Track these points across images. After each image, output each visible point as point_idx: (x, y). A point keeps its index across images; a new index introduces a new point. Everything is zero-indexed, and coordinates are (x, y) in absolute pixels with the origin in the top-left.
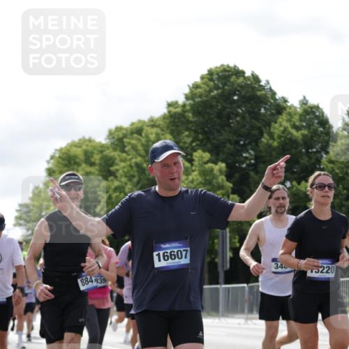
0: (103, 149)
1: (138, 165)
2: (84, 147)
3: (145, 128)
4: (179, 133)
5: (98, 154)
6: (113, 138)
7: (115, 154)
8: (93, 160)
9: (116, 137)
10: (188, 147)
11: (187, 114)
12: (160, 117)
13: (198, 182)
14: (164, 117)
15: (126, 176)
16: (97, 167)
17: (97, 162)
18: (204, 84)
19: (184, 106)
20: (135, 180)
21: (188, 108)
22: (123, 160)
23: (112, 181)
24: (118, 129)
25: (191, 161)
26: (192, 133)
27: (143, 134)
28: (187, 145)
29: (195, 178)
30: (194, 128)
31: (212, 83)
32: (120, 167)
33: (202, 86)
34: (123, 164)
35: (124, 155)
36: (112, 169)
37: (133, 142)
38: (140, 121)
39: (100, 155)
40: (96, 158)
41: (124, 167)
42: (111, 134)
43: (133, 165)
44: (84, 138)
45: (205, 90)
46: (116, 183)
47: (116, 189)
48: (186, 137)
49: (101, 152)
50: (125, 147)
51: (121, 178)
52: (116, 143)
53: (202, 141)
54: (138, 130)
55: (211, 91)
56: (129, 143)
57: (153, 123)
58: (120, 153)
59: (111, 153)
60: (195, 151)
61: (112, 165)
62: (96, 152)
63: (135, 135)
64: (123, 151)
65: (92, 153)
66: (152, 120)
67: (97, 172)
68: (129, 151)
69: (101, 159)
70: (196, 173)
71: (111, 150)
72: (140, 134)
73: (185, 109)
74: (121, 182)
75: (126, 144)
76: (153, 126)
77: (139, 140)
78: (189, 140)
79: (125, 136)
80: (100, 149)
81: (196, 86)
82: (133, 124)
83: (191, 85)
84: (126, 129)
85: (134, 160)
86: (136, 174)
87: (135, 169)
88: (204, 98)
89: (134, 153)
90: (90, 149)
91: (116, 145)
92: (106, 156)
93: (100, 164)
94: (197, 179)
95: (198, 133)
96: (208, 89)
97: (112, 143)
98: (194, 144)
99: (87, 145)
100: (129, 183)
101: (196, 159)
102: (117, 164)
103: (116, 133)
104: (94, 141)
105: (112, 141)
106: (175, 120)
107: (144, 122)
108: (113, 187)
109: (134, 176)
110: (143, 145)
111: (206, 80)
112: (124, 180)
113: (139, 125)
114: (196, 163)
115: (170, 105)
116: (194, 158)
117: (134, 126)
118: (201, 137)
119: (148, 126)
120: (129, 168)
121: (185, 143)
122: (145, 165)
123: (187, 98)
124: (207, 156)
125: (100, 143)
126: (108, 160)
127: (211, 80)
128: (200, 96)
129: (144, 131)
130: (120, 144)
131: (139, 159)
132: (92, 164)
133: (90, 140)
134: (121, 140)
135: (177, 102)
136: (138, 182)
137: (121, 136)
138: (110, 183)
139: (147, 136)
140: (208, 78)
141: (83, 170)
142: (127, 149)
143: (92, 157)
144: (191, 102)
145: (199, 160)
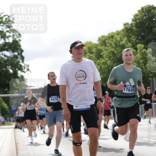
0: (96, 46)
1: (113, 52)
2: (88, 46)
3: (115, 35)
4: (130, 37)
5: (94, 48)
6: (101, 41)
7: (103, 48)
8: (92, 51)
9: (102, 40)
10: (134, 43)
11: (133, 28)
12: (121, 30)
13: (139, 58)
14: (123, 30)
16: (94, 54)
17: (95, 52)
18: (140, 14)
19: (132, 24)
20: (112, 59)
21: (134, 25)
22: (107, 50)
23: (101, 60)
24: (103, 37)
25: (136, 49)
26: (136, 36)
27: (114, 38)
28: (134, 42)
29: (138, 56)
30: (136, 34)
31: (143, 14)
32: (105, 53)
33: (139, 15)
34: (106, 52)
35: (107, 48)
36: (102, 54)
37: (110, 42)
38: (112, 33)
39: (96, 49)
40: (94, 50)
41: (107, 53)
42: (99, 39)
43: (110, 52)
45: (141, 17)
46: (103, 61)
47: (103, 63)
48: (133, 38)
49: (96, 47)
51: (105, 58)
52: (102, 43)
53: (140, 40)
54: (111, 37)
55: (143, 17)
56: (108, 42)
57: (118, 33)
58: (104, 47)
59: (100, 47)
60: (138, 44)
61: (101, 52)
62: (93, 47)
63: (111, 39)
64: (106, 46)
65: (92, 48)
66: (117, 32)
67: (94, 56)
68: (108, 46)
69: (96, 50)
70: (139, 54)
71: (100, 46)
72: (113, 38)
73: (132, 26)
74: (105, 60)
75: (107, 43)
76: (118, 34)
77: (112, 41)
78: (135, 40)
79: (106, 39)
80: (95, 46)
81: (136, 15)
82: (109, 34)
83: (134, 15)
84: (106, 37)
85: (110, 50)
86: (112, 56)
87: (111, 54)
88: (141, 21)
89: (111, 47)
90: (91, 46)
91: (102, 44)
92: (99, 49)
93: (96, 53)
95: (139, 36)
96: (142, 16)
97: (100, 43)
98: (137, 41)
99: (89, 45)
100: (109, 60)
102: (104, 52)
103: (102, 38)
104: (92, 43)
105: (100, 42)
106: (128, 30)
107: (114, 33)
108: (102, 62)
109: (111, 57)
110: (114, 43)
111: (141, 12)
112: (107, 59)
113: (112, 34)
114: (138, 50)
115: (125, 25)
116: (137, 47)
117: (110, 35)
118: (140, 38)
119: (116, 34)
120: (109, 54)
121: (133, 41)
122: (116, 52)
123: (133, 20)
124: (143, 46)
125: (95, 43)
126: (99, 51)
127: (143, 12)
128: (139, 20)
129: (114, 37)
130: (104, 43)
131: (113, 50)
132: (92, 53)
133: (90, 43)
134: (104, 42)
135: (128, 23)
136: (113, 60)
137: (104, 39)
138: (101, 61)
139: (116, 39)
140: (142, 11)
141: (88, 55)
142: (107, 45)
143: (92, 50)
144: (135, 22)
145: (140, 48)
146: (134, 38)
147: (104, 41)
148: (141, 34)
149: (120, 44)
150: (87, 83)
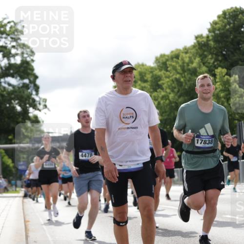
0: (152, 70)
1: (178, 80)
2: (139, 70)
3: (181, 54)
4: (206, 56)
5: (149, 74)
6: (159, 62)
7: (162, 73)
8: (146, 78)
9: (161, 61)
10: (211, 66)
11: (209, 42)
12: (191, 46)
14: (194, 46)
15: (169, 88)
16: (149, 83)
17: (149, 79)
18: (220, 21)
19: (208, 37)
20: (176, 90)
21: (211, 38)
22: (168, 77)
23: (160, 92)
24: (162, 56)
25: (214, 75)
26: (214, 56)
27: (180, 58)
28: (211, 64)
29: (218, 87)
30: (215, 52)
31: (226, 20)
32: (165, 82)
34: (167, 80)
35: (168, 73)
36: (160, 83)
37: (174, 64)
38: (177, 50)
39: (151, 75)
40: (148, 77)
41: (168, 82)
42: (157, 60)
43: (174, 80)
44: (138, 63)
45: (222, 26)
46: (163, 93)
47: (163, 97)
49: (152, 72)
50: (168, 67)
51: (166, 89)
52: (161, 65)
53: (221, 61)
54: (176, 56)
55: (225, 26)
56: (171, 65)
57: (186, 51)
58: (165, 72)
59: (158, 73)
60: (217, 68)
61: (159, 81)
62: (147, 72)
63: (174, 59)
64: (167, 71)
65: (145, 73)
66: (185, 48)
67: (149, 87)
68: (171, 70)
69: (152, 77)
70: (219, 84)
71: (158, 70)
72: (178, 59)
73: (209, 39)
74: (166, 92)
75: (168, 65)
76: (186, 53)
77: (177, 62)
78: (212, 61)
79: (167, 60)
80: (150, 70)
81: (215, 23)
82: (172, 52)
83: (212, 23)
84: (168, 56)
85: (174, 76)
86: (176, 86)
87: (175, 83)
88: (222, 31)
89: (174, 72)
90: (143, 70)
91: (161, 67)
92: (156, 75)
93: (151, 81)
94: (219, 88)
95: (219, 56)
96: (224, 24)
97: (158, 66)
98: (216, 63)
99: (141, 68)
100: (172, 93)
101: (218, 74)
102: (163, 80)
103: (161, 59)
104: (146, 65)
105: (159, 64)
106: (202, 46)
107: (180, 50)
108: (161, 96)
109: (175, 88)
110: (180, 66)
111: (221, 18)
112: (168, 91)
113: (177, 53)
114: (218, 77)
115: (196, 38)
116: (216, 73)
117: (174, 53)
118: (220, 58)
119: (183, 53)
120: (172, 82)
121: (209, 63)
122: (182, 80)
123: (210, 31)
124: (224, 71)
125: (150, 67)
126: (157, 78)
127: (225, 18)
128: (219, 30)
129: (181, 56)
130: (164, 66)
131: (178, 76)
132: (146, 81)
133: (143, 65)
134: (165, 64)
135: (202, 35)
136: (178, 92)
137: (164, 60)
138: (159, 94)
139: (182, 59)
140: (223, 17)
141: (140, 85)
142: (169, 69)
143: (145, 76)
144: (213, 34)
145: (220, 74)
146: (211, 59)
147: (163, 63)
148: (222, 52)
149: (190, 67)
150: (137, 128)
